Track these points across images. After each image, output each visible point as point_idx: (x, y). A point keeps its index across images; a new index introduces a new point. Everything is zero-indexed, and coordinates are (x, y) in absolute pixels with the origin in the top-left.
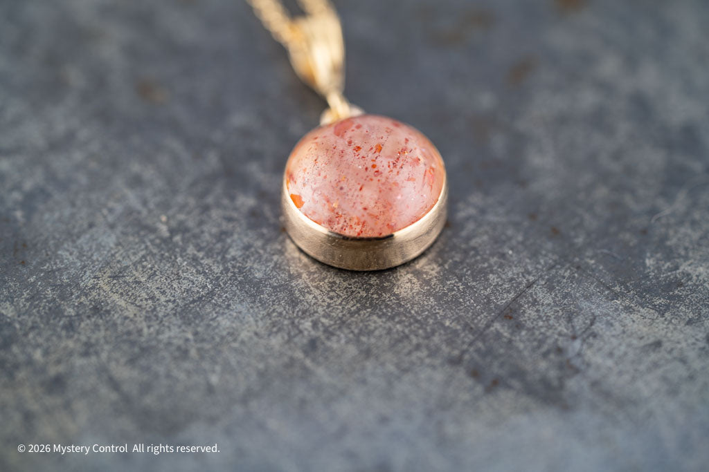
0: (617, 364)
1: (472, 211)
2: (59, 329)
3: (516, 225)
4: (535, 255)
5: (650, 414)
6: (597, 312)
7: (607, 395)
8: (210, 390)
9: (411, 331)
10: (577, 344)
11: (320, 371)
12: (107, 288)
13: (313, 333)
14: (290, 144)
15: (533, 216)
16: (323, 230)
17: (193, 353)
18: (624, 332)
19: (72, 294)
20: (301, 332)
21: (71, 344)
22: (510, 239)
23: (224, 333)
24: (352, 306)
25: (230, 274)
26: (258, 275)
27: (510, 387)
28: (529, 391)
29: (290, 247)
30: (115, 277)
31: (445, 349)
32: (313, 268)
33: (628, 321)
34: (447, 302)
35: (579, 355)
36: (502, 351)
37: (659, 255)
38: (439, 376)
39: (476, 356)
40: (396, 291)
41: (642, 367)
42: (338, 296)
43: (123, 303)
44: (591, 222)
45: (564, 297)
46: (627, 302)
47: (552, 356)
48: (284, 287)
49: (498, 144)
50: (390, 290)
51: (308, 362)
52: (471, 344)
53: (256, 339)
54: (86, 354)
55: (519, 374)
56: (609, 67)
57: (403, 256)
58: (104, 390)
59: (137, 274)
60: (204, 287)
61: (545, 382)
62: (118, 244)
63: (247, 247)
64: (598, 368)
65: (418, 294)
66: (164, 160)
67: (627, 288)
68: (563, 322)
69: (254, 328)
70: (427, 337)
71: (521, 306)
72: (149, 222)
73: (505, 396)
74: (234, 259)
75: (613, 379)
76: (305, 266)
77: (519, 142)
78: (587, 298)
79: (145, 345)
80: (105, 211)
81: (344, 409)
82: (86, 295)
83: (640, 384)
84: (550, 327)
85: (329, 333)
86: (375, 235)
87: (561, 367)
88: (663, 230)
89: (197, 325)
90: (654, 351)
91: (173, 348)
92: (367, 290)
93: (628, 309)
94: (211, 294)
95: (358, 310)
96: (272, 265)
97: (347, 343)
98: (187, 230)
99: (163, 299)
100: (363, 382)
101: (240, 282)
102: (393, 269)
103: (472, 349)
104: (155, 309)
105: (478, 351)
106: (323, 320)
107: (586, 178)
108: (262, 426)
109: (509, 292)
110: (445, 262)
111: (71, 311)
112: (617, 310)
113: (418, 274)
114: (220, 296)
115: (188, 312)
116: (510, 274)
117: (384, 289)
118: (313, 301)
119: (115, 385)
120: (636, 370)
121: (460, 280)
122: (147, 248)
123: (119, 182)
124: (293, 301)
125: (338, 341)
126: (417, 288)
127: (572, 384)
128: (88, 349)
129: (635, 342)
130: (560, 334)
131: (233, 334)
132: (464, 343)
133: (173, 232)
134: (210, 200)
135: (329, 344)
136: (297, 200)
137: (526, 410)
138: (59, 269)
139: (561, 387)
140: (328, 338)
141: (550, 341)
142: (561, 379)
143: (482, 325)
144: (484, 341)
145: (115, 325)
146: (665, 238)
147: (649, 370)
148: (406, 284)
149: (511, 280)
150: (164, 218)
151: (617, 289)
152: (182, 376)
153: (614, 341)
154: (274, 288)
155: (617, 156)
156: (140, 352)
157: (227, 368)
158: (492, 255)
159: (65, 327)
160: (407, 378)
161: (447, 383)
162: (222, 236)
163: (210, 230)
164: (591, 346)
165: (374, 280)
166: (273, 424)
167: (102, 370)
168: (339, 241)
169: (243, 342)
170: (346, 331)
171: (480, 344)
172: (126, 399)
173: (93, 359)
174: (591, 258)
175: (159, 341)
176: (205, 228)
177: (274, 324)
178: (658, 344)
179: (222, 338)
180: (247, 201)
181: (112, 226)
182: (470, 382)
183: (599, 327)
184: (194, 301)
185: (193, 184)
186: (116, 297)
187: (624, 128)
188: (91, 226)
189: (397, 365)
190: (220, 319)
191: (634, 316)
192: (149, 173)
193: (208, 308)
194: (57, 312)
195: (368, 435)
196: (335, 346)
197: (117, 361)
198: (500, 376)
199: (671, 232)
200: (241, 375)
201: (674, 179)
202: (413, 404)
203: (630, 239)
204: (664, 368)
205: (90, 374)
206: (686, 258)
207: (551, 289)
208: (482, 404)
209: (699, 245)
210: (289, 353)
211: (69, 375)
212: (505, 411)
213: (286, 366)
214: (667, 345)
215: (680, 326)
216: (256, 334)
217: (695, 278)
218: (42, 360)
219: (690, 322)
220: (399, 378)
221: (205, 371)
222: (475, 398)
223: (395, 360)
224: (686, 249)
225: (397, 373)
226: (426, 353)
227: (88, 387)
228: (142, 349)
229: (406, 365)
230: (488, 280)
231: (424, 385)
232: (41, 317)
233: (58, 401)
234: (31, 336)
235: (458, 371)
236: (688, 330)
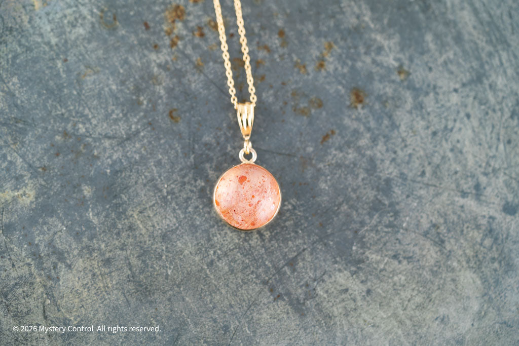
0: (328, 296)
1: (290, 207)
2: (114, 235)
3: (306, 218)
4: (309, 235)
5: (335, 324)
6: (327, 269)
7: (320, 311)
8: (167, 277)
9: (251, 264)
10: (315, 284)
11: (212, 276)
12: (136, 217)
13: (213, 257)
15: (313, 215)
17: (164, 257)
18: (335, 281)
19: (122, 217)
20: (208, 255)
21: (117, 243)
22: (302, 224)
24: (231, 246)
25: (186, 220)
26: (198, 223)
27: (284, 300)
28: (291, 303)
30: (141, 212)
31: (263, 275)
33: (338, 277)
34: (269, 252)
35: (314, 289)
36: (285, 281)
37: (359, 245)
38: (257, 289)
39: (274, 282)
41: (338, 300)
42: (227, 240)
43: (141, 226)
44: (336, 223)
45: (316, 259)
46: (340, 267)
47: (304, 288)
48: (207, 231)
49: (309, 173)
51: (208, 271)
53: (190, 256)
54: (122, 249)
55: (288, 294)
58: (125, 269)
59: (149, 212)
60: (175, 225)
61: (298, 299)
62: (145, 195)
63: (197, 207)
64: (320, 297)
65: (258, 245)
67: (342, 259)
68: (312, 271)
69: (190, 250)
70: (257, 269)
71: (298, 260)
72: (160, 186)
73: (280, 303)
74: (190, 212)
75: (325, 304)
77: (318, 174)
78: (325, 261)
79: (145, 249)
80: (143, 177)
81: (217, 297)
82: (128, 219)
83: (335, 309)
84: (306, 273)
85: (219, 258)
87: (306, 294)
89: (168, 244)
90: (344, 293)
91: (157, 253)
92: (239, 240)
93: (340, 270)
94: (177, 229)
96: (204, 219)
97: (225, 264)
98: (174, 193)
99: (158, 227)
100: (228, 286)
101: (190, 225)
103: (273, 278)
104: (153, 232)
106: (218, 251)
108: (184, 300)
109: (295, 252)
110: (273, 231)
111: (120, 226)
112: (335, 269)
113: (261, 235)
114: (180, 231)
115: (166, 237)
116: (297, 243)
117: (246, 240)
118: (216, 241)
119: (130, 267)
120: (335, 302)
121: (277, 242)
122: (156, 199)
124: (208, 239)
125: (222, 263)
127: (308, 303)
128: (123, 247)
129: (338, 287)
130: (310, 277)
131: (182, 252)
132: (271, 274)
133: (168, 193)
134: (186, 180)
135: (218, 263)
137: (288, 313)
138: (119, 204)
139: (304, 304)
140: (218, 261)
142: (304, 300)
143: (280, 266)
144: (279, 275)
145: (136, 237)
146: (364, 237)
147: (340, 302)
149: (297, 246)
150: (166, 186)
151: (338, 259)
152: (157, 268)
153: (330, 284)
154: (202, 231)
155: (355, 190)
156: (143, 253)
157: (176, 268)
158: (293, 231)
160: (244, 287)
161: (260, 293)
162: (187, 199)
163: (183, 195)
164: (320, 285)
165: (243, 235)
167: (127, 258)
169: (184, 256)
170: (226, 259)
171: (277, 276)
172: (134, 275)
173: (125, 252)
174: (332, 241)
175: (152, 249)
176: (181, 194)
177: (198, 249)
178: (346, 290)
179: (177, 252)
180: (201, 183)
181: (145, 186)
182: (269, 294)
183: (326, 277)
184: (169, 231)
185: (181, 170)
186: (139, 222)
187: (362, 175)
188: (136, 183)
189: (242, 280)
190: (178, 242)
191: (341, 274)
193: (174, 236)
194: (114, 225)
195: (223, 312)
196: (220, 265)
197: (133, 255)
198: (281, 293)
199: (367, 234)
200: (180, 273)
201: (376, 207)
202: (244, 300)
203: (349, 234)
204: (346, 303)
205: (122, 260)
206: (369, 249)
207: (312, 254)
208: (271, 306)
209: (376, 243)
210: (201, 265)
211: (113, 259)
212: (279, 312)
213: (198, 271)
214: (350, 291)
215: (358, 283)
216: (191, 253)
217: (370, 259)
218: (104, 249)
219: (362, 282)
220: (241, 286)
221: (167, 267)
222: (269, 302)
223: (242, 277)
224: (371, 244)
225: (241, 284)
226: (255, 276)
227: (120, 267)
228: (144, 251)
229: (246, 281)
230: (288, 244)
231: (250, 292)
232: (108, 227)
233: (107, 271)
234: (102, 235)
235: (265, 288)
236: (361, 285)
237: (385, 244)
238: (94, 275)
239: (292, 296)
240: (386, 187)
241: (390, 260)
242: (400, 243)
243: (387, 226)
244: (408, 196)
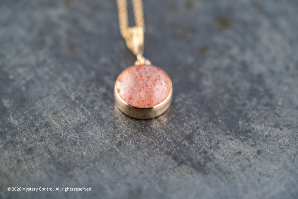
0: (225, 159)
1: (181, 99)
2: (33, 131)
3: (196, 106)
4: (201, 117)
5: (234, 178)
6: (220, 139)
7: (220, 170)
8: (83, 157)
9: (155, 141)
10: (212, 150)
11: (122, 153)
12: (51, 117)
13: (120, 139)
14: (120, 71)
15: (202, 103)
16: (126, 103)
17: (78, 143)
18: (229, 147)
19: (39, 118)
20: (116, 139)
21: (36, 137)
22: (193, 110)
23: (90, 137)
24: (135, 131)
25: (94, 116)
26: (104, 117)
27: (187, 164)
28: (193, 166)
29: (116, 107)
30: (54, 114)
31: (166, 149)
32: (123, 116)
33: (230, 144)
34: (168, 132)
35: (212, 154)
36: (185, 151)
37: (244, 121)
38: (162, 158)
39: (176, 152)
40: (151, 126)
41: (234, 161)
42: (131, 127)
43: (56, 123)
44: (222, 107)
45: (209, 133)
46: (231, 137)
47: (202, 154)
48: (113, 122)
49: (193, 76)
50: (149, 126)
51: (118, 150)
52: (175, 148)
53: (100, 140)
54: (41, 141)
55: (190, 160)
56: (235, 51)
57: (155, 115)
58: (46, 154)
59: (62, 113)
60: (84, 120)
61: (199, 163)
62: (57, 102)
63: (101, 107)
64: (218, 159)
65: (158, 128)
66: (76, 73)
67: (232, 132)
68: (208, 142)
69: (100, 136)
70: (160, 144)
71: (194, 135)
72: (68, 95)
73: (184, 167)
74: (96, 110)
75: (223, 164)
76: (121, 115)
77: (200, 75)
78: (217, 134)
79: (62, 139)
80: (53, 90)
81: (128, 168)
82: (44, 119)
83: (232, 167)
84: (203, 143)
85: (126, 140)
87: (205, 158)
88: (246, 112)
89: (81, 133)
90: (238, 155)
91: (72, 141)
92: (141, 125)
93: (231, 139)
94: (87, 122)
95: (137, 133)
96: (109, 114)
97: (132, 144)
98: (81, 99)
99: (70, 123)
100: (136, 158)
101: (97, 119)
102: (151, 119)
104: (66, 127)
105: (177, 150)
106: (125, 135)
107: (222, 90)
108: (99, 171)
109: (190, 130)
110: (169, 117)
111: (38, 125)
112: (227, 139)
113: (159, 121)
114: (90, 123)
115: (78, 129)
116: (191, 123)
117: (147, 125)
118: (122, 128)
119: (50, 153)
120: (231, 162)
121: (174, 124)
122: (66, 104)
123: (59, 80)
124: (115, 127)
126: (158, 126)
127: (208, 165)
128: (42, 139)
129: (232, 151)
130: (206, 146)
131: (93, 138)
132: (172, 147)
133: (76, 99)
134: (90, 88)
135: (125, 144)
136: (119, 91)
137: (192, 173)
138: (35, 110)
139: (205, 165)
140: (125, 142)
141: (203, 149)
142: (204, 163)
143: (179, 141)
144: (179, 147)
145: (52, 131)
146: (247, 114)
147: (236, 162)
148: (155, 124)
149: (191, 126)
150: (73, 94)
151: (228, 131)
152: (73, 151)
153: (225, 150)
154: (109, 122)
155: (233, 83)
156: (60, 142)
157: (89, 149)
158: (186, 116)
159: (35, 131)
160: (152, 158)
161: (165, 161)
162: (93, 102)
163: (89, 100)
164: (216, 151)
165: (144, 122)
166: (102, 171)
167: (46, 147)
168: (132, 109)
169: (96, 141)
170: (132, 139)
171: (178, 148)
172: (53, 158)
173: (44, 143)
174: (220, 120)
175: (67, 138)
176: (88, 98)
177: (107, 135)
178: (240, 153)
179: (89, 139)
180: (103, 90)
181: (55, 95)
182: (173, 161)
183: (220, 145)
184: (80, 125)
185: (85, 82)
186: (54, 121)
187: (237, 73)
188: (48, 94)
189: (148, 153)
190: (89, 132)
191: (233, 142)
192: (70, 77)
193: (85, 128)
194: (33, 125)
195: (135, 177)
196: (128, 144)
197: (51, 144)
198: (183, 160)
199: (249, 112)
200: (94, 153)
201: (252, 93)
202: (152, 168)
203: (235, 114)
204: (241, 162)
205: (42, 148)
206: (253, 122)
207: (205, 130)
208: (176, 170)
209: (259, 118)
210: (111, 146)
211: (34, 148)
212: (184, 173)
213: (109, 150)
214: (243, 153)
215: (249, 147)
216: (101, 138)
217: (255, 129)
218: (26, 142)
219: (252, 146)
220: (148, 158)
221: (82, 150)
222: (174, 167)
223: (148, 151)
224: (254, 119)
225: (148, 156)
226: (159, 149)
227: (40, 153)
228: (61, 140)
229: (151, 153)
230: (183, 125)
231: (157, 161)
232: (27, 126)
233: (30, 157)
234: (23, 133)
235: (169, 157)
236: (251, 148)
237: (266, 118)
238: (19, 161)
239: (194, 161)
240: (259, 79)
241: (272, 129)
242: (278, 116)
243: (265, 106)
244: (279, 84)
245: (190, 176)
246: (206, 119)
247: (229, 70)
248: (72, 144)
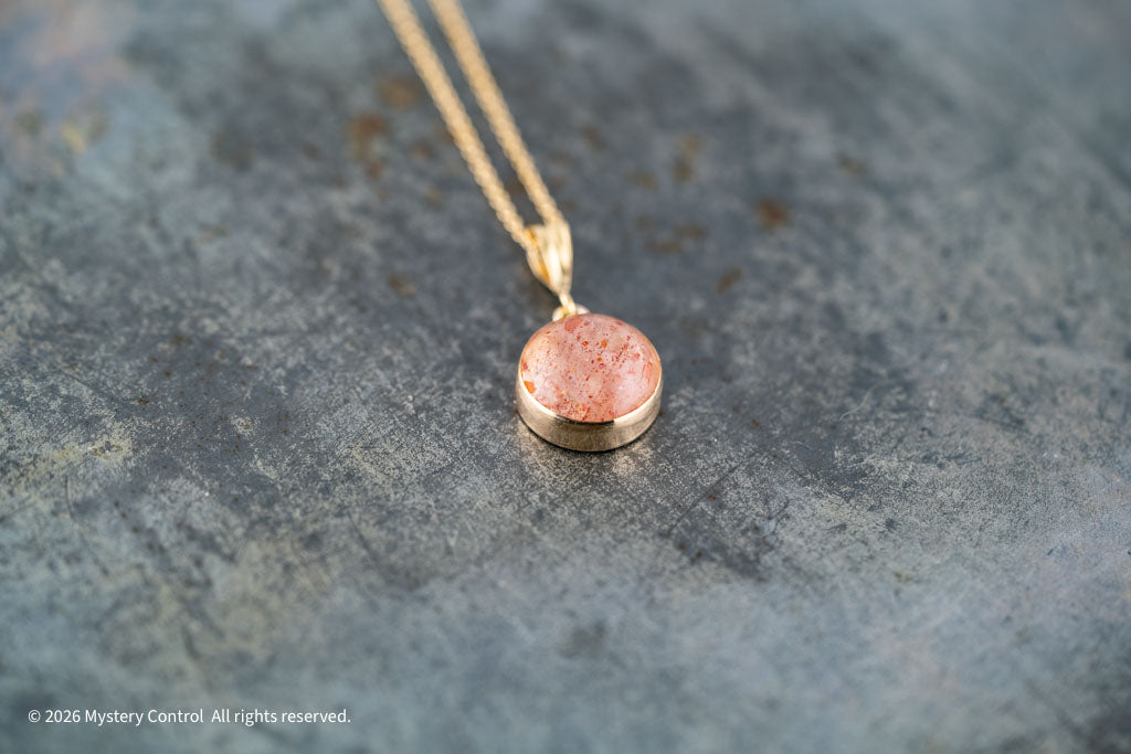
0: (806, 543)
1: (682, 402)
2: (316, 492)
3: (722, 417)
4: (737, 444)
5: (834, 588)
6: (791, 497)
7: (798, 570)
8: (449, 551)
9: (627, 507)
10: (772, 524)
11: (546, 538)
12: (358, 457)
13: (540, 504)
14: (525, 336)
15: (736, 409)
16: (552, 414)
17: (434, 517)
18: (814, 515)
19: (328, 461)
20: (529, 503)
21: (326, 505)
22: (715, 428)
23: (462, 501)
24: (574, 482)
25: (468, 450)
26: (493, 451)
27: (713, 560)
28: (729, 563)
29: (522, 427)
30: (366, 448)
31: (657, 524)
32: (542, 447)
33: (817, 506)
34: (659, 482)
35: (773, 533)
36: (706, 527)
37: (846, 448)
38: (650, 547)
39: (682, 530)
40: (614, 470)
41: (829, 547)
42: (563, 473)
43: (373, 471)
44: (786, 416)
45: (762, 482)
46: (817, 489)
47: (750, 534)
48: (516, 463)
49: (707, 343)
50: (609, 470)
51: (535, 530)
52: (678, 521)
53: (490, 508)
54: (339, 515)
55: (720, 548)
56: (807, 279)
57: (622, 439)
58: (355, 547)
59: (385, 446)
60: (445, 460)
61: (742, 555)
62: (370, 419)
63: (484, 426)
64: (790, 545)
65: (633, 473)
66: (412, 345)
67: (817, 476)
68: (760, 503)
69: (488, 498)
70: (641, 513)
71: (724, 488)
72: (397, 400)
73: (705, 565)
74: (472, 436)
75: (802, 556)
76: (535, 444)
77: (726, 342)
78: (782, 484)
79: (391, 509)
80: (359, 389)
81: (566, 573)
82: (341, 462)
83: (826, 561)
84: (750, 508)
85: (554, 505)
86: (599, 421)
87: (757, 544)
88: (850, 426)
89: (439, 494)
90: (839, 532)
91: (417, 513)
92: (589, 469)
93: (817, 494)
94: (451, 466)
95: (580, 487)
96: (505, 443)
97: (569, 515)
98: (431, 409)
99: (408, 469)
100: (584, 550)
101: (477, 457)
102: (612, 451)
103: (679, 525)
104: (401, 478)
105: (685, 526)
106: (550, 494)
107: (785, 377)
108: (494, 585)
109: (713, 475)
110: (657, 446)
111: (327, 476)
112: (808, 495)
113: (634, 456)
114: (459, 469)
115: (430, 482)
116: (715, 460)
117: (603, 468)
118: (542, 476)
119: (365, 544)
120: (823, 549)
121: (671, 463)
122: (395, 423)
123: (371, 363)
124: (523, 476)
125: (562, 513)
126: (632, 468)
127: (767, 559)
128: (341, 511)
129: (823, 524)
130: (757, 515)
131: (470, 502)
132: (673, 519)
133: (418, 409)
134: (451, 382)
135: (554, 515)
136: (530, 387)
137: (727, 581)
138: (317, 439)
139: (758, 561)
140: (553, 510)
141: (749, 520)
142: (757, 554)
143: (689, 504)
144: (690, 519)
145: (365, 490)
146: (852, 433)
147: (835, 550)
148: (622, 465)
149: (716, 464)
150: (411, 397)
151: (809, 476)
152: (424, 538)
153: (805, 522)
154: (507, 463)
155: (811, 359)
156: (387, 515)
157: (464, 533)
158: (700, 442)
159: (321, 490)
160: (623, 547)
161: (658, 554)
162: (462, 415)
163: (451, 409)
164: (784, 526)
165: (595, 460)
166: (502, 583)
167: (354, 530)
168: (567, 424)
169: (478, 510)
170: (570, 504)
171: (687, 521)
172: (375, 556)
173: (346, 519)
174: (787, 449)
175: (404, 506)
176: (447, 407)
177: (506, 496)
178: (843, 527)
179: (460, 506)
180: (484, 385)
181: (365, 403)
182: (678, 553)
183: (791, 509)
184: (435, 472)
185: (437, 368)
186: (367, 465)
187: (818, 334)
188: (346, 401)
189: (614, 536)
190: (458, 488)
191: (823, 502)
192: (398, 357)
193: (448, 479)
194: (315, 477)
195: (587, 597)
196: (559, 517)
197: (367, 522)
198: (703, 549)
199: (857, 428)
200: (476, 539)
201: (861, 382)
202: (627, 571)
203: (824, 434)
204: (848, 548)
205: (343, 533)
206: (870, 452)
207: (751, 474)
208: (687, 573)
209: (882, 441)
210: (519, 521)
211: (324, 533)
212: (707, 580)
213: (516, 533)
214: (851, 528)
215: (863, 512)
216: (490, 503)
217: (877, 469)
218: (301, 519)
219: (871, 509)
220: (615, 547)
221: (444, 534)
222: (682, 568)
223: (612, 531)
224: (870, 444)
225: (613, 543)
226: (639, 526)
227: (341, 544)
228: (389, 513)
229: (621, 536)
230: (695, 464)
231: (637, 555)
232: (300, 480)
233: (314, 555)
234: (291, 497)
235: (667, 544)
236: (870, 515)
237: (900, 440)
238: (287, 567)
239: (729, 552)
240: (875, 345)
241: (919, 466)
242: (930, 433)
243: (895, 411)
244: (924, 357)
245: (724, 588)
246: (752, 447)
247: (796, 326)
248: (418, 522)
